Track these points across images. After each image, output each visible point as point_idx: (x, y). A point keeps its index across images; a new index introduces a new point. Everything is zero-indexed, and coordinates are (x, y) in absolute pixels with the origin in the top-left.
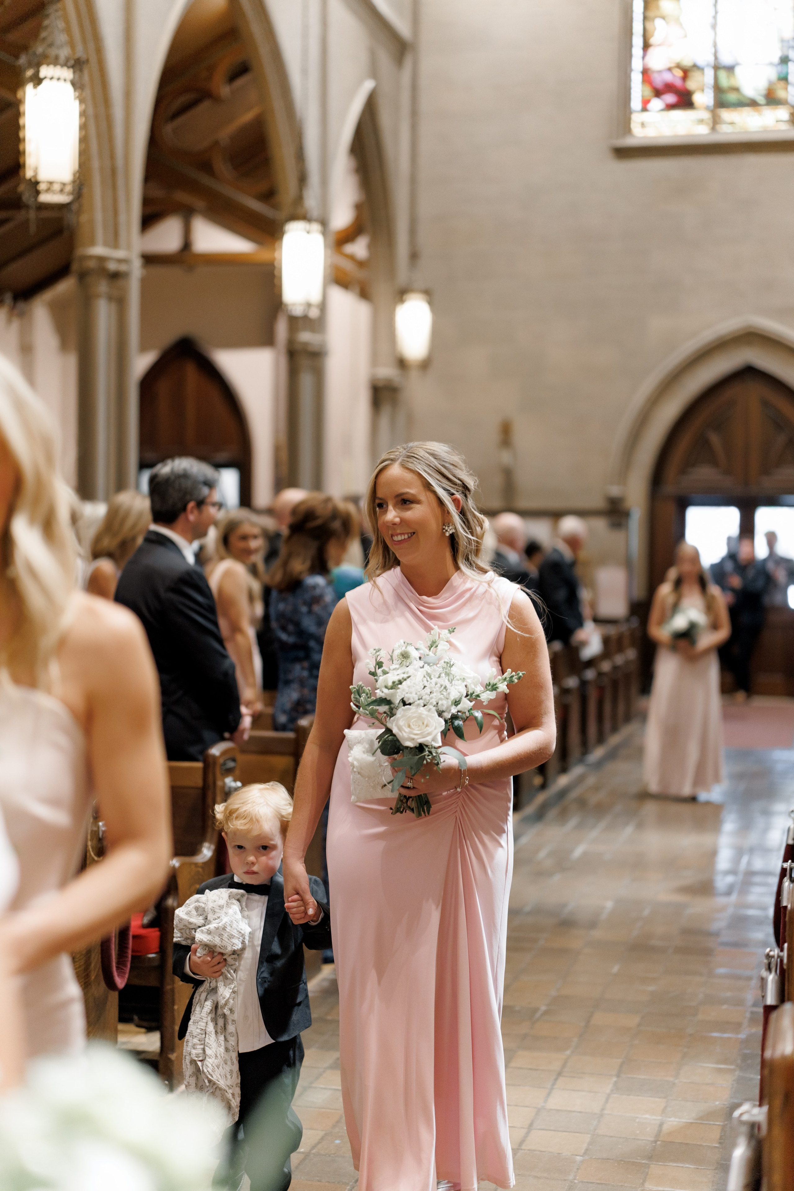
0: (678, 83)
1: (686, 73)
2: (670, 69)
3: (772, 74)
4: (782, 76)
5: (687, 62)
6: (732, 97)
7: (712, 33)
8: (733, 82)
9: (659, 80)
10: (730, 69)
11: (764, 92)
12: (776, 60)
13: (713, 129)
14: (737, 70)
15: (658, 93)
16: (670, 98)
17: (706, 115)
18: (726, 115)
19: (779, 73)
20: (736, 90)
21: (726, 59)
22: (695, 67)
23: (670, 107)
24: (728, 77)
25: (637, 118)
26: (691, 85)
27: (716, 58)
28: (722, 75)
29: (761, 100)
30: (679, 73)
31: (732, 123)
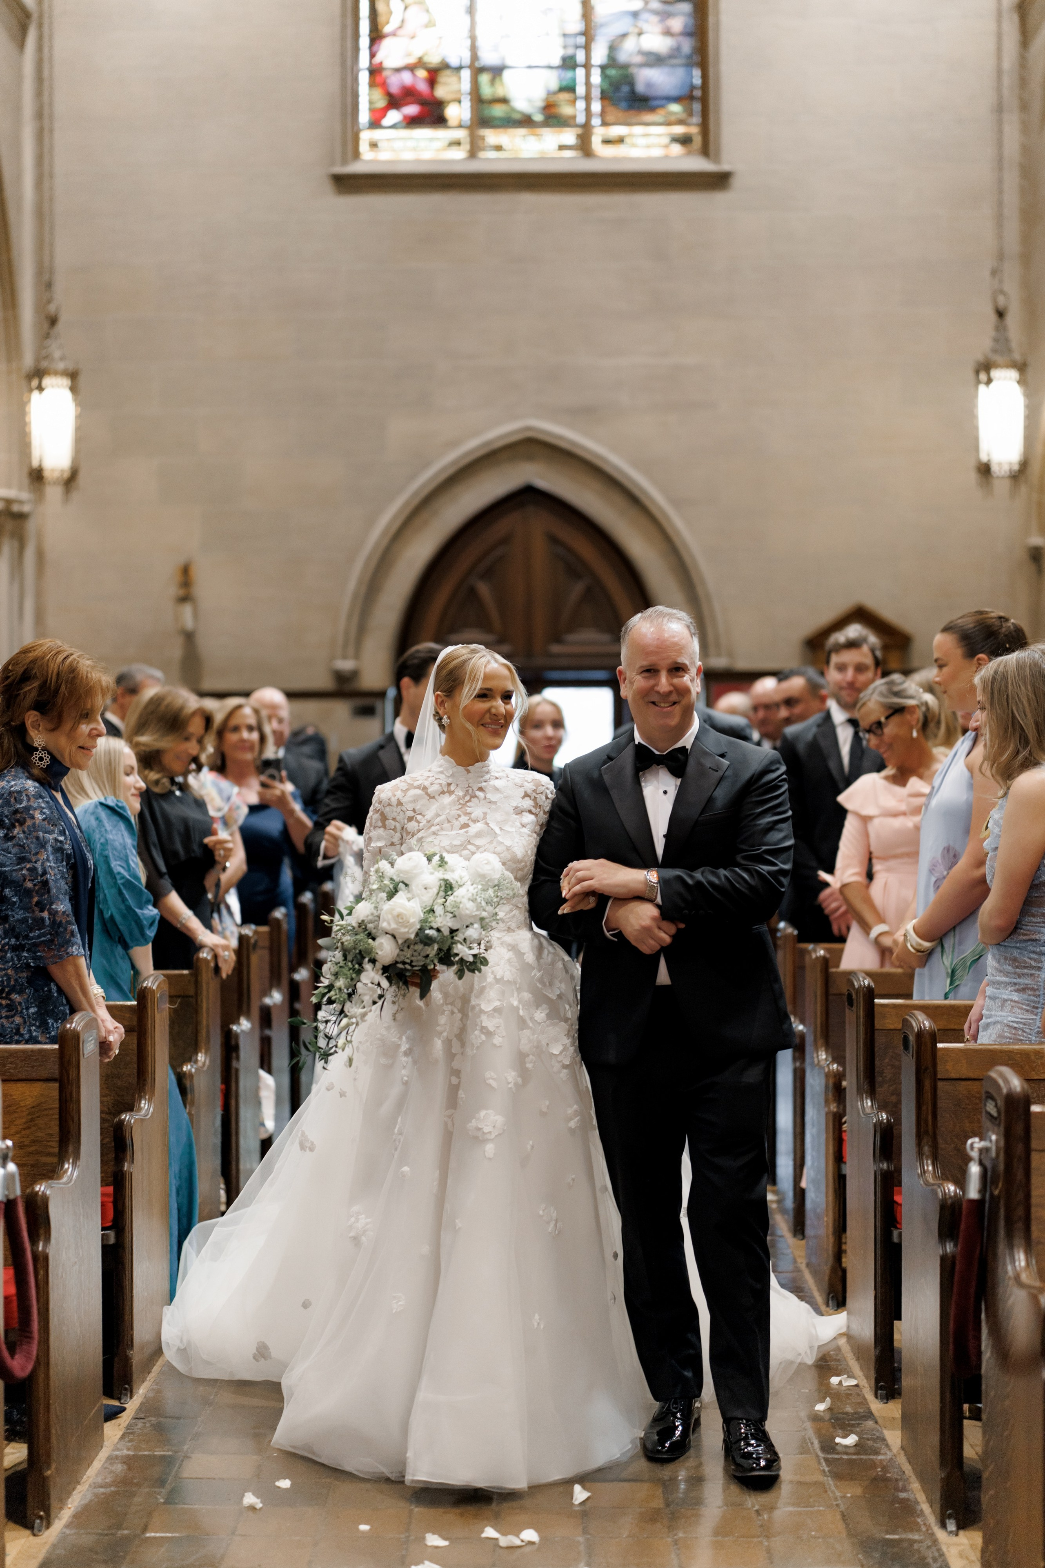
0: (422, 87)
1: (434, 75)
2: (411, 68)
3: (552, 80)
4: (564, 83)
5: (434, 60)
6: (498, 111)
7: (467, 19)
8: (500, 92)
9: (396, 82)
10: (497, 71)
11: (541, 104)
12: (557, 62)
13: (473, 154)
14: (506, 74)
15: (394, 102)
16: (412, 110)
17: (462, 134)
18: (491, 136)
19: (561, 80)
20: (504, 101)
21: (488, 58)
22: (445, 66)
23: (412, 122)
24: (493, 82)
25: (366, 136)
26: (441, 92)
27: (475, 56)
28: (484, 79)
29: (538, 117)
30: (422, 74)
31: (499, 148)
